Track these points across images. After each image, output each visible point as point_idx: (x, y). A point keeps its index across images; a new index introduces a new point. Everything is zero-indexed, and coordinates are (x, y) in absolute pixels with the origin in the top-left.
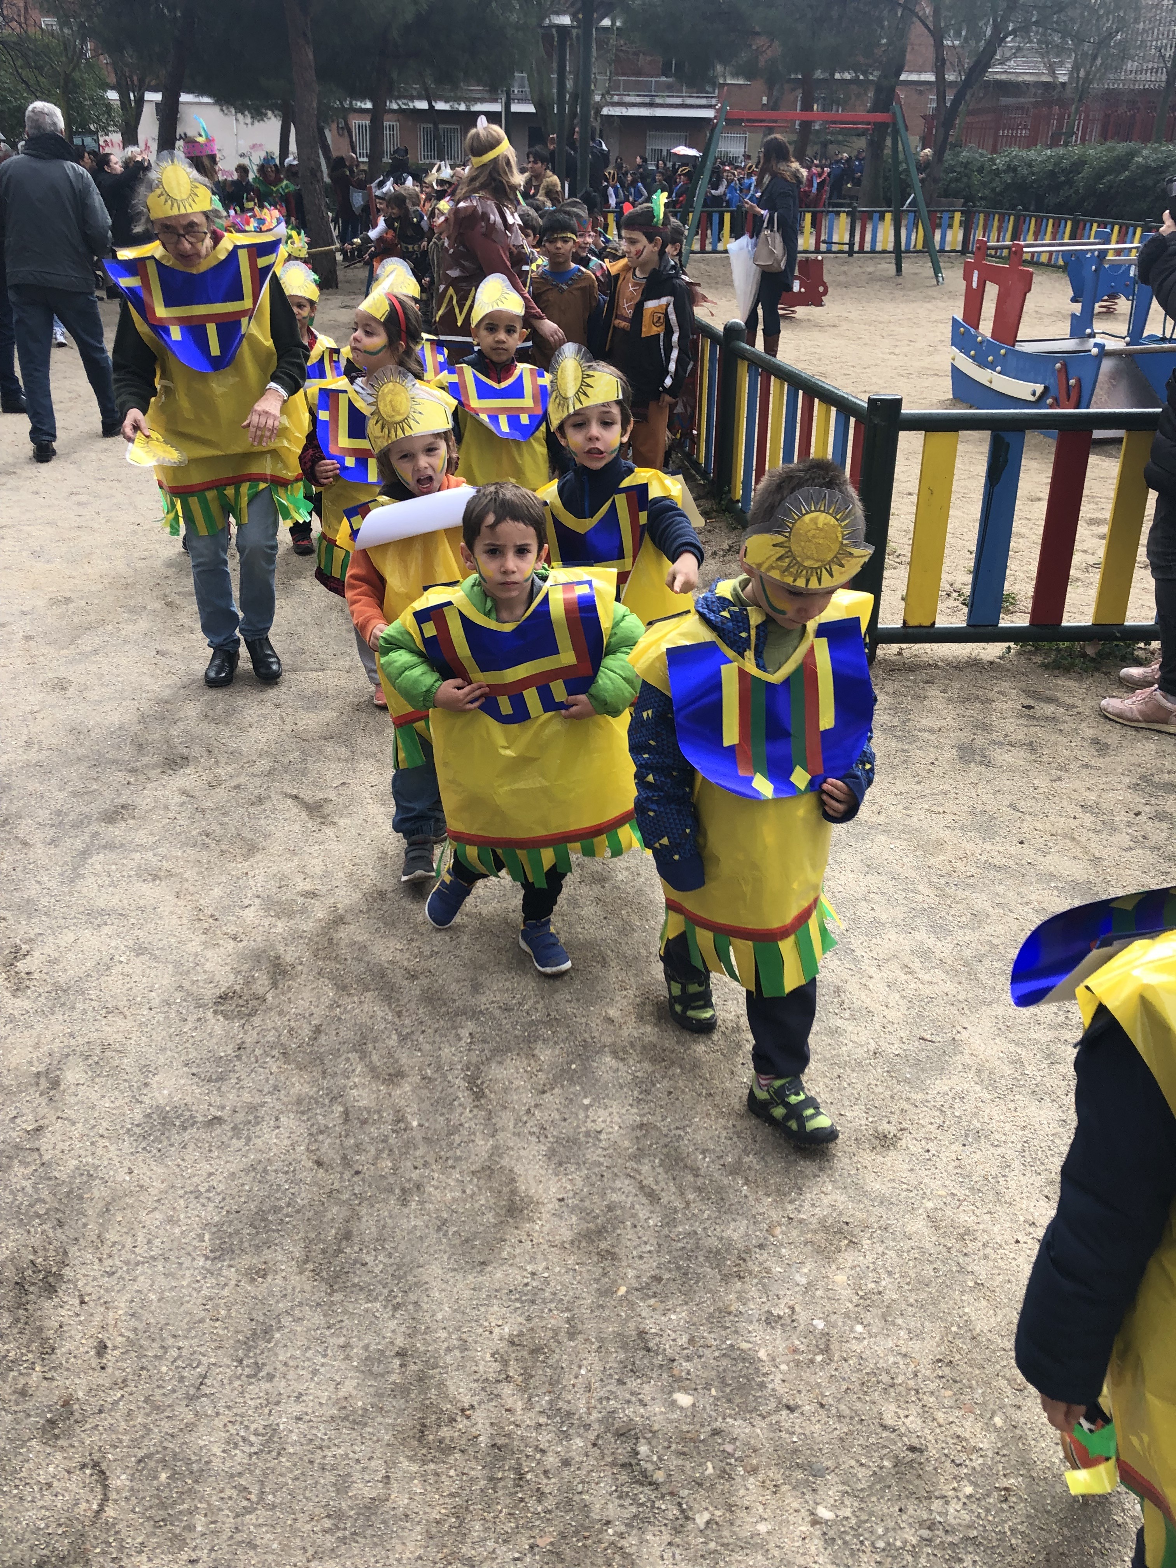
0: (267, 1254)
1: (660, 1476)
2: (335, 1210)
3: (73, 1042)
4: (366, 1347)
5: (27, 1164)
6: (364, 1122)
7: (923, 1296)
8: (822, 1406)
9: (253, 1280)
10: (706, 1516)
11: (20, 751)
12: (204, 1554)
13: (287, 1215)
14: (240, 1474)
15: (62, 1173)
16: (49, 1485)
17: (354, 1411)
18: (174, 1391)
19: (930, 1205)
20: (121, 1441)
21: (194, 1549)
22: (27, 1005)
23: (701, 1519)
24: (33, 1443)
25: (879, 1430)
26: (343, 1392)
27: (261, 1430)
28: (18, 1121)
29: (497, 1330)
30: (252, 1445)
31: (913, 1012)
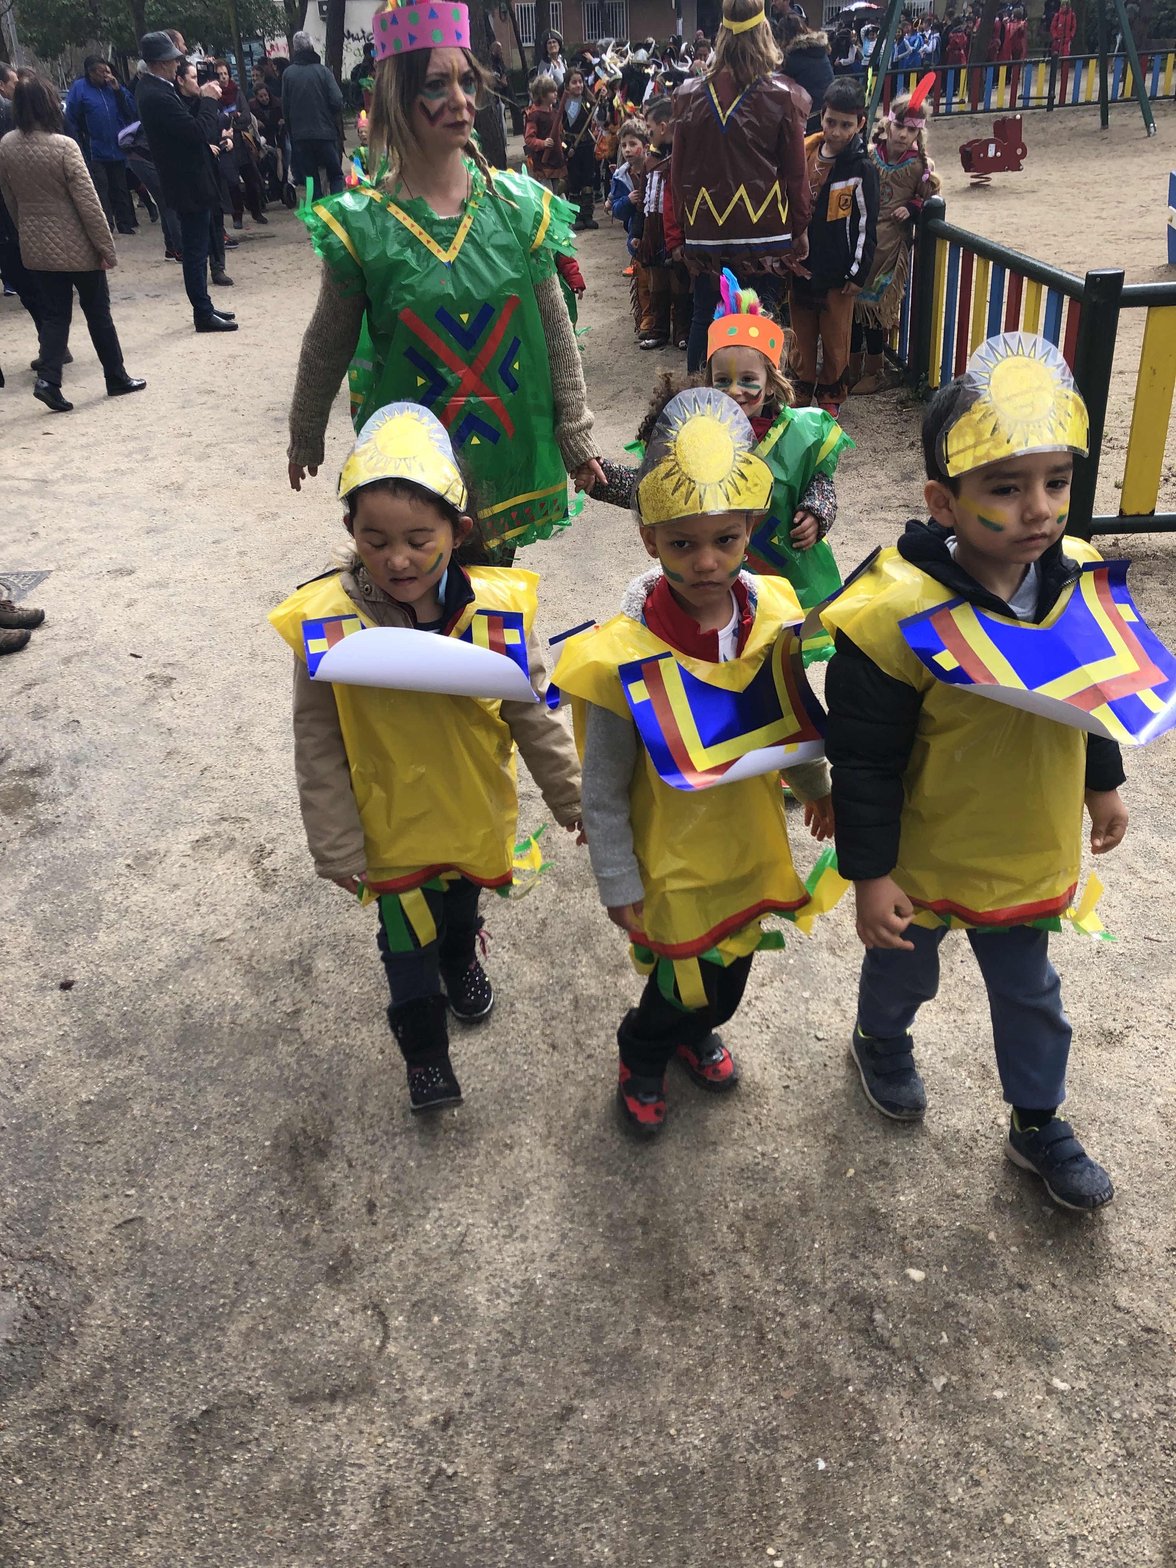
0: (512, 1129)
1: (896, 1342)
2: (572, 1090)
3: (320, 934)
4: (609, 1216)
5: (290, 1043)
6: (593, 1009)
7: (1155, 1188)
8: (1054, 1286)
9: (501, 1153)
10: (943, 1380)
11: (246, 662)
12: (477, 1388)
13: (528, 1094)
14: (504, 1321)
15: (321, 1051)
16: (337, 1324)
17: (604, 1271)
18: (438, 1246)
19: (1160, 1101)
20: (396, 1287)
21: (468, 1384)
22: (275, 899)
23: (939, 1383)
24: (320, 1286)
25: (1113, 1311)
26: (591, 1254)
27: (519, 1283)
28: (278, 1004)
29: (731, 1205)
30: (512, 1296)
31: (1138, 912)
